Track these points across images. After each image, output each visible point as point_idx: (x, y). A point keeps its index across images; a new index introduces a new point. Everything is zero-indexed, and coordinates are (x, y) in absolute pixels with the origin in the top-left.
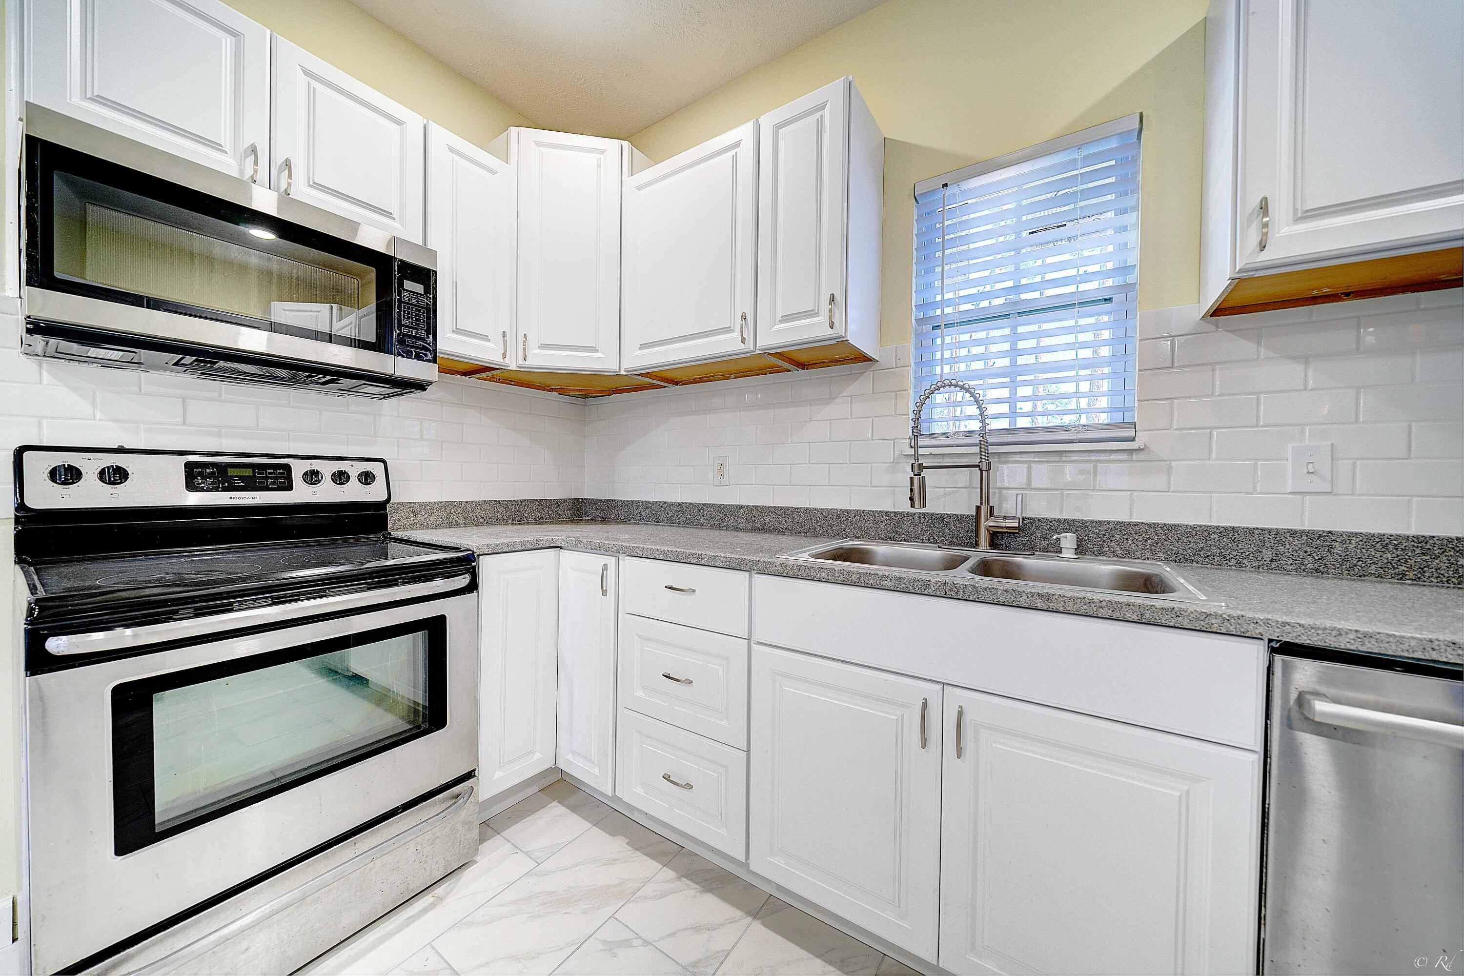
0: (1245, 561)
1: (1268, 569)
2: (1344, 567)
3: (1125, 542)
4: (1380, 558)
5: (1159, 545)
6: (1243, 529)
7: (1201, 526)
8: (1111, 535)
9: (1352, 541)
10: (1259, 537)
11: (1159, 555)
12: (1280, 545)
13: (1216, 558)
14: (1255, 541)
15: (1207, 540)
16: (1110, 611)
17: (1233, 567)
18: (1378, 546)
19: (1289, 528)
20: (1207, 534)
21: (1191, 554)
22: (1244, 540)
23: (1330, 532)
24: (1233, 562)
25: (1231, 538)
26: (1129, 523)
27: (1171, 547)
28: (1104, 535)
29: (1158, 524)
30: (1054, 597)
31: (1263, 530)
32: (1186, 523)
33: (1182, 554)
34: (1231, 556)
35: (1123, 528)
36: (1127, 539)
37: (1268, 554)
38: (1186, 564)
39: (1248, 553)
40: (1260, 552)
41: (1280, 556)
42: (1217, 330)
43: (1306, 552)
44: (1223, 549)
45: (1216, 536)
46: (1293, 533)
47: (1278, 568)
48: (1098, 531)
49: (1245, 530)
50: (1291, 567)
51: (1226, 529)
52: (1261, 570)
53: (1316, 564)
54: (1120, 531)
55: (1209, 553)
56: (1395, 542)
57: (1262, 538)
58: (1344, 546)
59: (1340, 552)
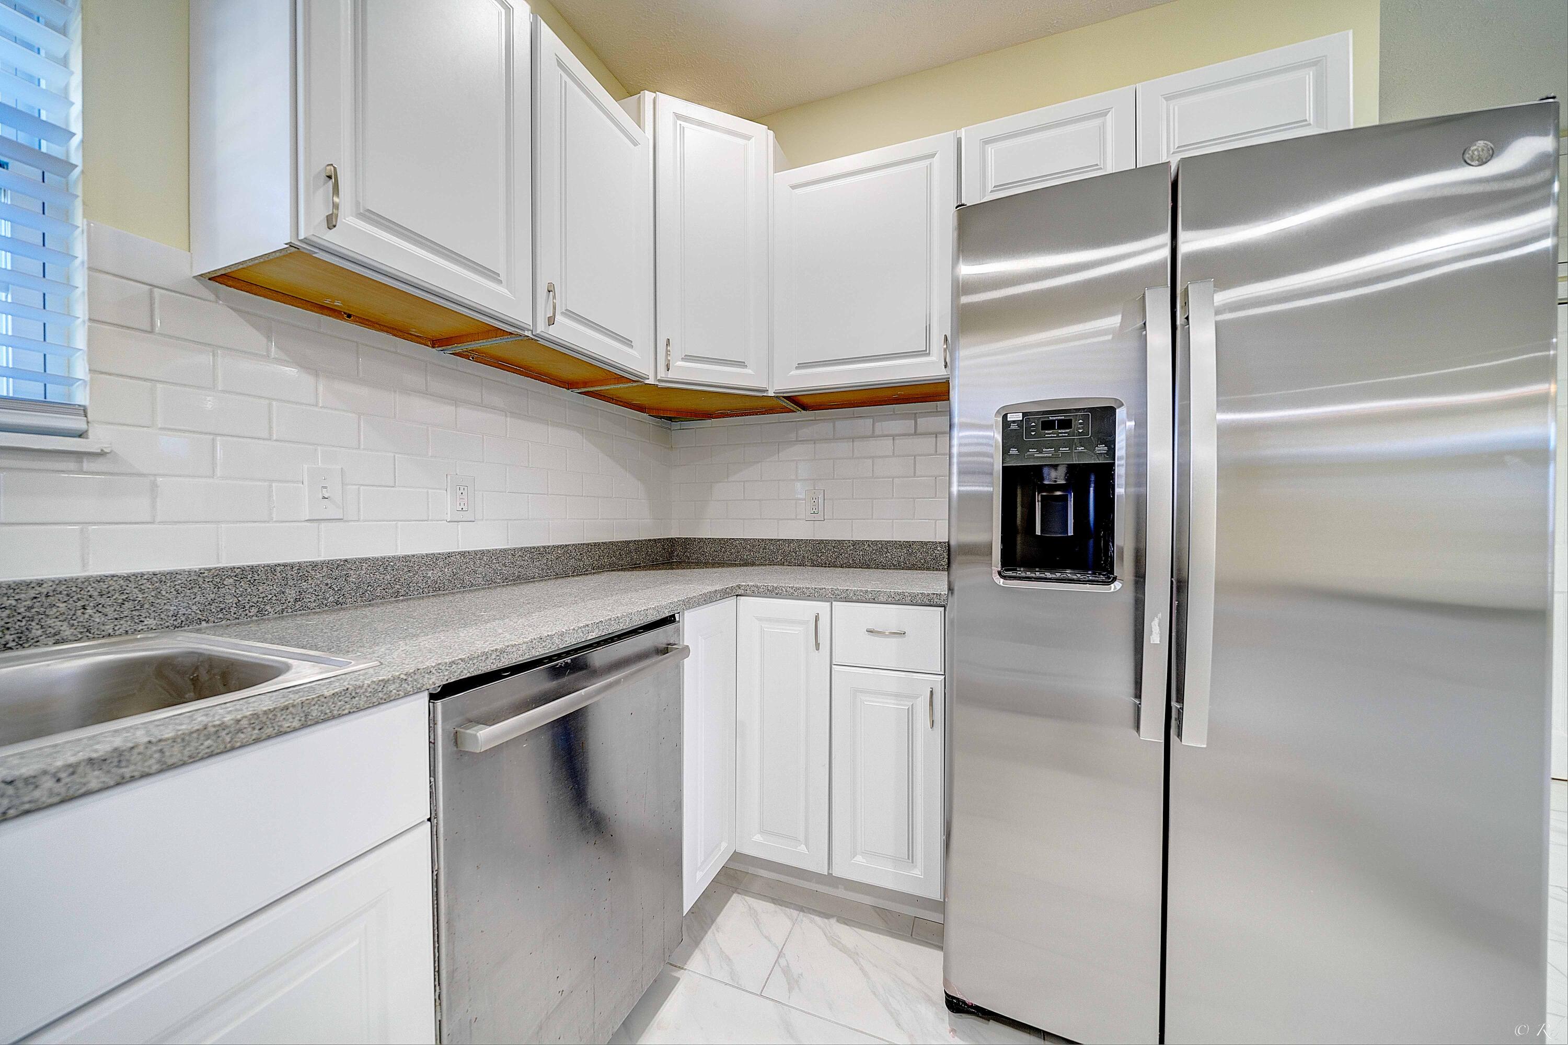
0: (268, 607)
1: (292, 612)
2: (358, 594)
3: (79, 613)
4: (382, 580)
5: (146, 606)
6: (263, 567)
7: (209, 570)
8: (46, 605)
9: (363, 567)
10: (281, 574)
11: (146, 623)
12: (303, 581)
13: (233, 610)
14: (277, 581)
15: (219, 588)
16: (256, 731)
17: (254, 618)
18: (381, 569)
19: (310, 560)
20: (218, 580)
21: (198, 612)
22: (265, 582)
23: (346, 561)
24: (253, 610)
25: (250, 581)
26: (87, 579)
27: (166, 607)
28: (29, 608)
29: (142, 575)
30: (136, 751)
31: (285, 565)
32: (187, 568)
33: (184, 614)
34: (251, 604)
35: (74, 589)
36: (84, 607)
37: (291, 594)
38: (190, 627)
39: (271, 596)
40: (283, 593)
41: (303, 593)
42: (217, 302)
43: (327, 584)
44: (241, 596)
45: (231, 581)
46: (314, 565)
47: (302, 608)
48: (14, 603)
49: (266, 568)
50: (315, 604)
51: (243, 569)
52: (285, 614)
53: (336, 596)
54: (68, 595)
55: (222, 606)
56: (392, 564)
57: (285, 575)
58: (358, 573)
59: (354, 580)
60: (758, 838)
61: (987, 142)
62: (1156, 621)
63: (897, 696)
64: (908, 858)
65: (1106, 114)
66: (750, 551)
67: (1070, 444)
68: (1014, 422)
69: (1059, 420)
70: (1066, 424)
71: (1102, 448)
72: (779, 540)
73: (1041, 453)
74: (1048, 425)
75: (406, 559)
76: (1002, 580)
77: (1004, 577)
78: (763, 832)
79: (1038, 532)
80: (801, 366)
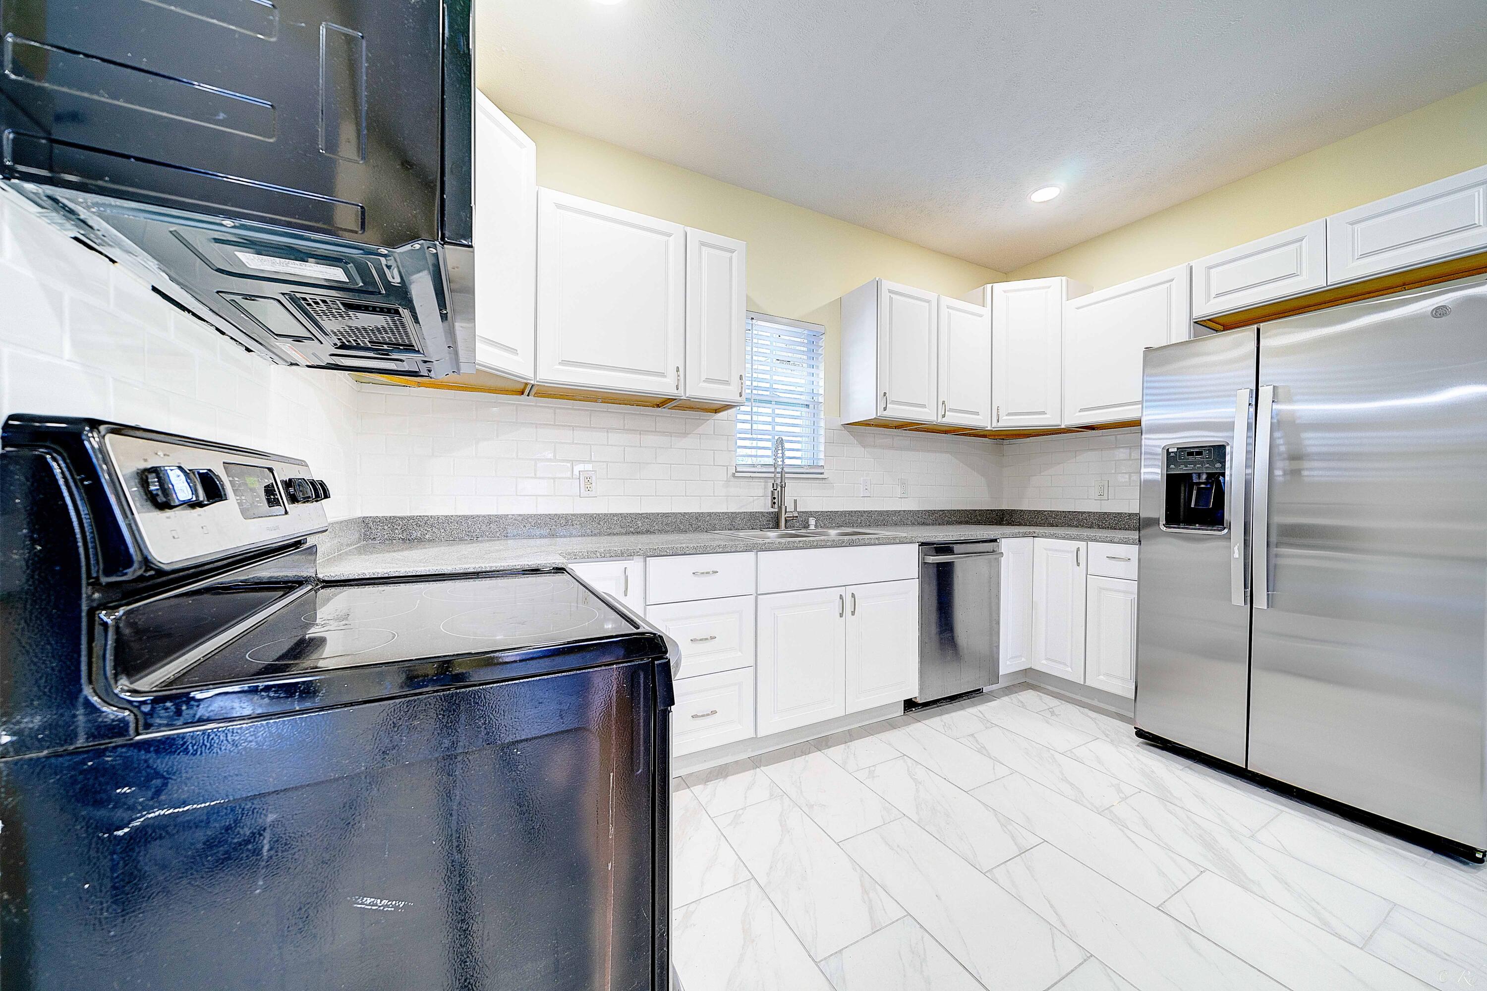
0: (854, 524)
2: (874, 523)
4: (880, 519)
5: (833, 520)
18: (880, 515)
20: (845, 514)
37: (859, 521)
41: (862, 521)
42: (844, 430)
46: (864, 512)
53: (869, 523)
58: (874, 515)
60: (1044, 662)
61: (1210, 268)
62: (1236, 548)
63: (1125, 592)
64: (1131, 679)
65: (1302, 240)
66: (1055, 518)
67: (1202, 463)
68: (1172, 452)
69: (1196, 452)
70: (1199, 453)
71: (1218, 465)
72: (1075, 512)
73: (1187, 467)
74: (1191, 454)
75: (887, 511)
76: (1165, 528)
77: (1166, 527)
78: (1047, 659)
79: (1192, 506)
80: (1082, 410)
